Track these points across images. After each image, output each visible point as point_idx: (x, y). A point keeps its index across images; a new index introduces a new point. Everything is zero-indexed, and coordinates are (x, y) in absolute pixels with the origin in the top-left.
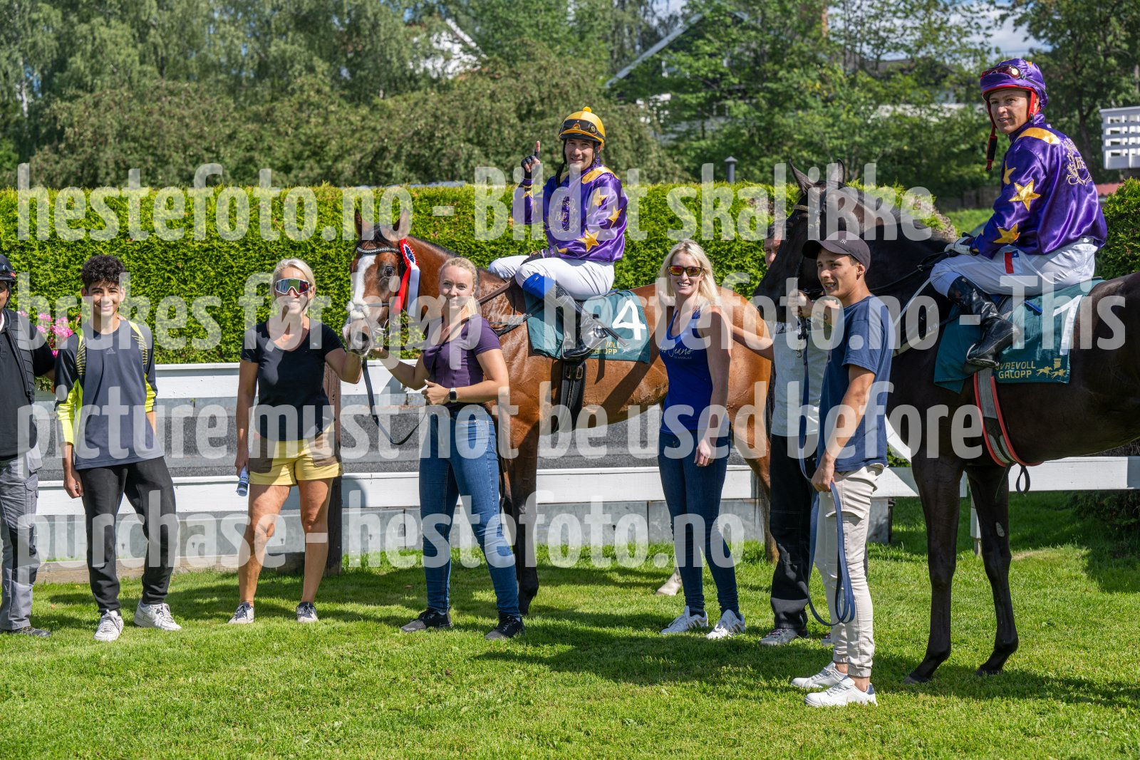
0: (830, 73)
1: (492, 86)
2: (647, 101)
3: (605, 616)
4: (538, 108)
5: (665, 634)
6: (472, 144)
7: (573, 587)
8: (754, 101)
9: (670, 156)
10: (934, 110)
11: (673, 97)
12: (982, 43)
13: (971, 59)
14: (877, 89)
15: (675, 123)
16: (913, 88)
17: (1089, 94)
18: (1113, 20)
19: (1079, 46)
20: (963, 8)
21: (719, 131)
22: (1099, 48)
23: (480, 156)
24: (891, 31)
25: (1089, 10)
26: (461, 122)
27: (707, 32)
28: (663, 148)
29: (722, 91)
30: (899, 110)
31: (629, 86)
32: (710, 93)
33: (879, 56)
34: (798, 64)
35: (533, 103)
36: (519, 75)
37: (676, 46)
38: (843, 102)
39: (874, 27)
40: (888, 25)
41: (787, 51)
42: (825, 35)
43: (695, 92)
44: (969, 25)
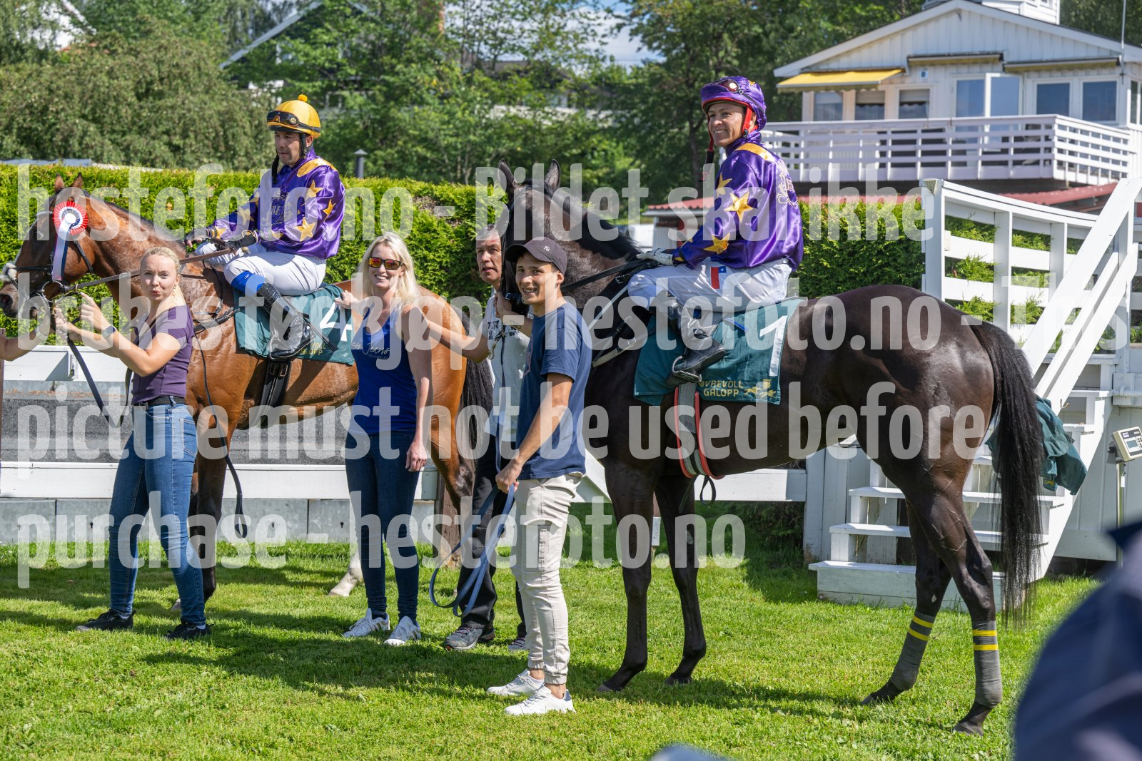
0: (448, 70)
1: (111, 62)
2: (260, 86)
3: (284, 617)
4: (156, 87)
5: (346, 638)
6: (87, 120)
7: (242, 586)
8: (370, 93)
10: (548, 113)
11: (286, 84)
12: (597, 51)
13: (586, 65)
14: (493, 89)
16: (529, 90)
18: (726, 36)
19: (692, 59)
20: (581, 15)
21: (333, 121)
22: (711, 62)
23: (95, 133)
24: (509, 32)
25: (703, 26)
26: (76, 98)
27: (326, 21)
29: (338, 81)
30: (513, 111)
31: (243, 70)
32: (326, 82)
33: (496, 56)
34: (415, 59)
35: (152, 83)
36: (139, 53)
37: (293, 33)
38: (459, 100)
39: (492, 28)
40: (506, 26)
41: (405, 46)
42: (443, 32)
43: (310, 80)
44: (585, 32)
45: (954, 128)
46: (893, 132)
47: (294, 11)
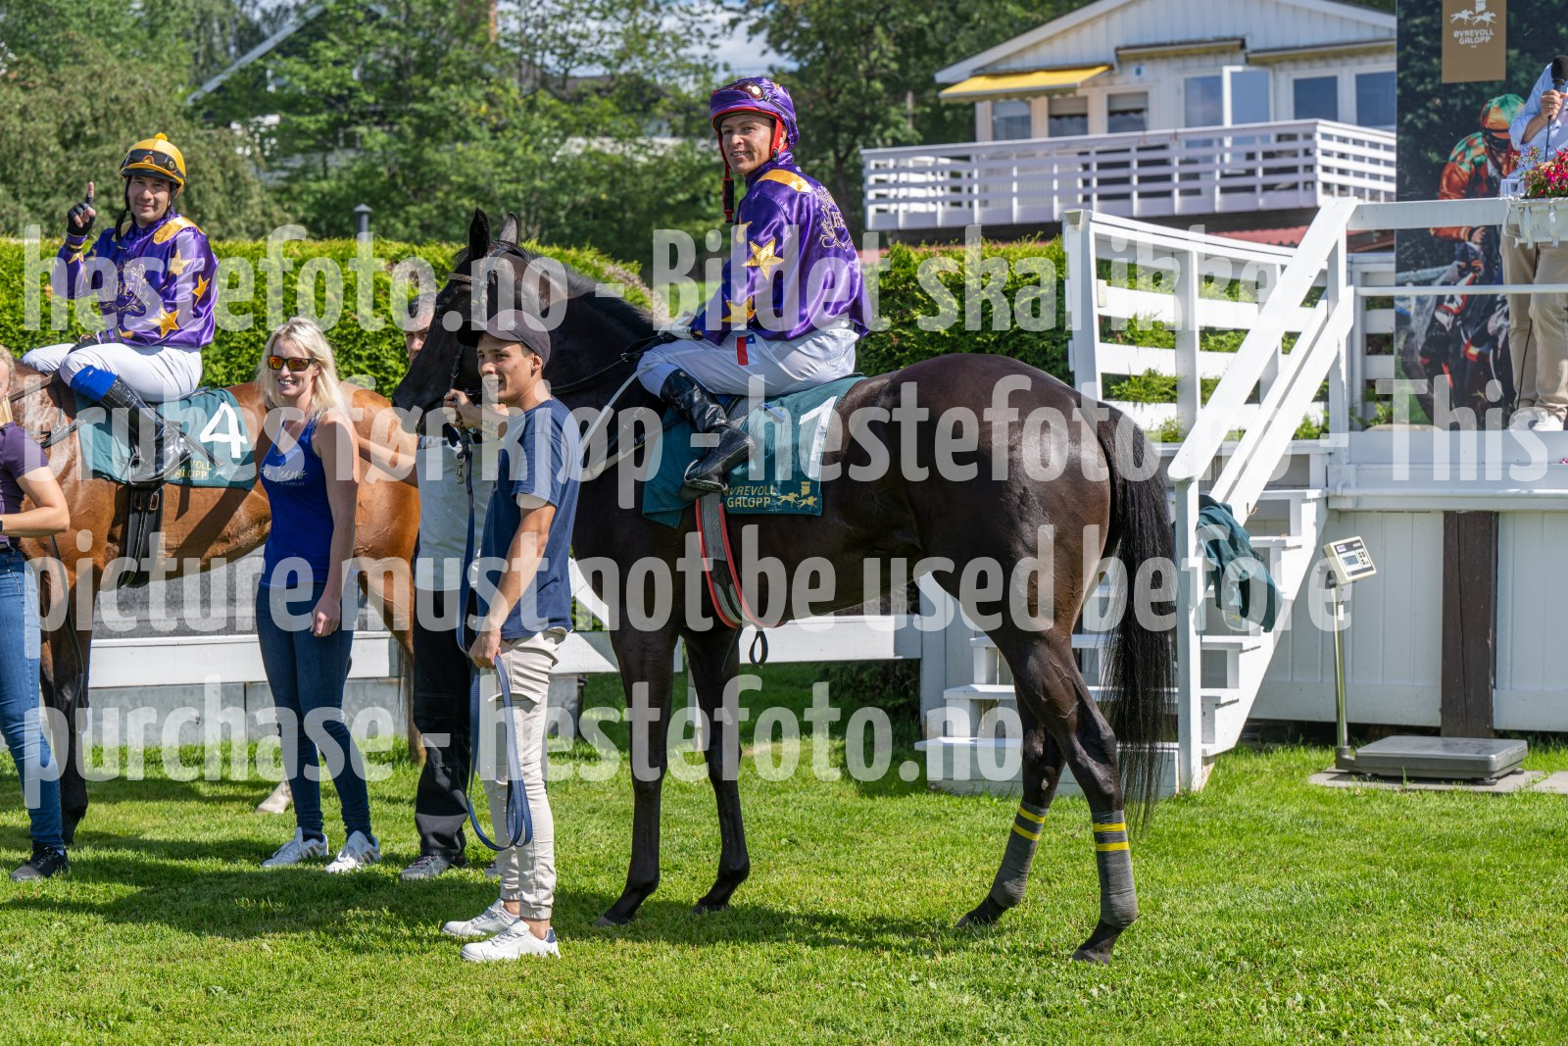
0: (500, 91)
1: (23, 98)
2: (246, 125)
3: (183, 843)
4: (90, 131)
5: (268, 866)
7: (138, 804)
8: (396, 128)
9: (278, 201)
10: (642, 146)
11: (282, 120)
12: (705, 57)
13: (691, 77)
14: (564, 116)
15: (285, 156)
16: (613, 115)
17: (847, 129)
18: (878, 30)
19: (834, 64)
20: (681, 8)
21: (348, 168)
22: (860, 67)
24: (583, 36)
25: (847, 17)
27: (330, 30)
28: (268, 191)
29: (351, 113)
30: (595, 144)
31: (220, 103)
32: (334, 115)
33: (567, 70)
34: (457, 78)
35: (82, 124)
36: (63, 84)
37: (286, 48)
38: (518, 132)
39: (560, 31)
40: (579, 28)
41: (441, 60)
42: (493, 40)
43: (312, 113)
44: (688, 31)
45: (1184, 144)
46: (1099, 153)
47: (292, 19)
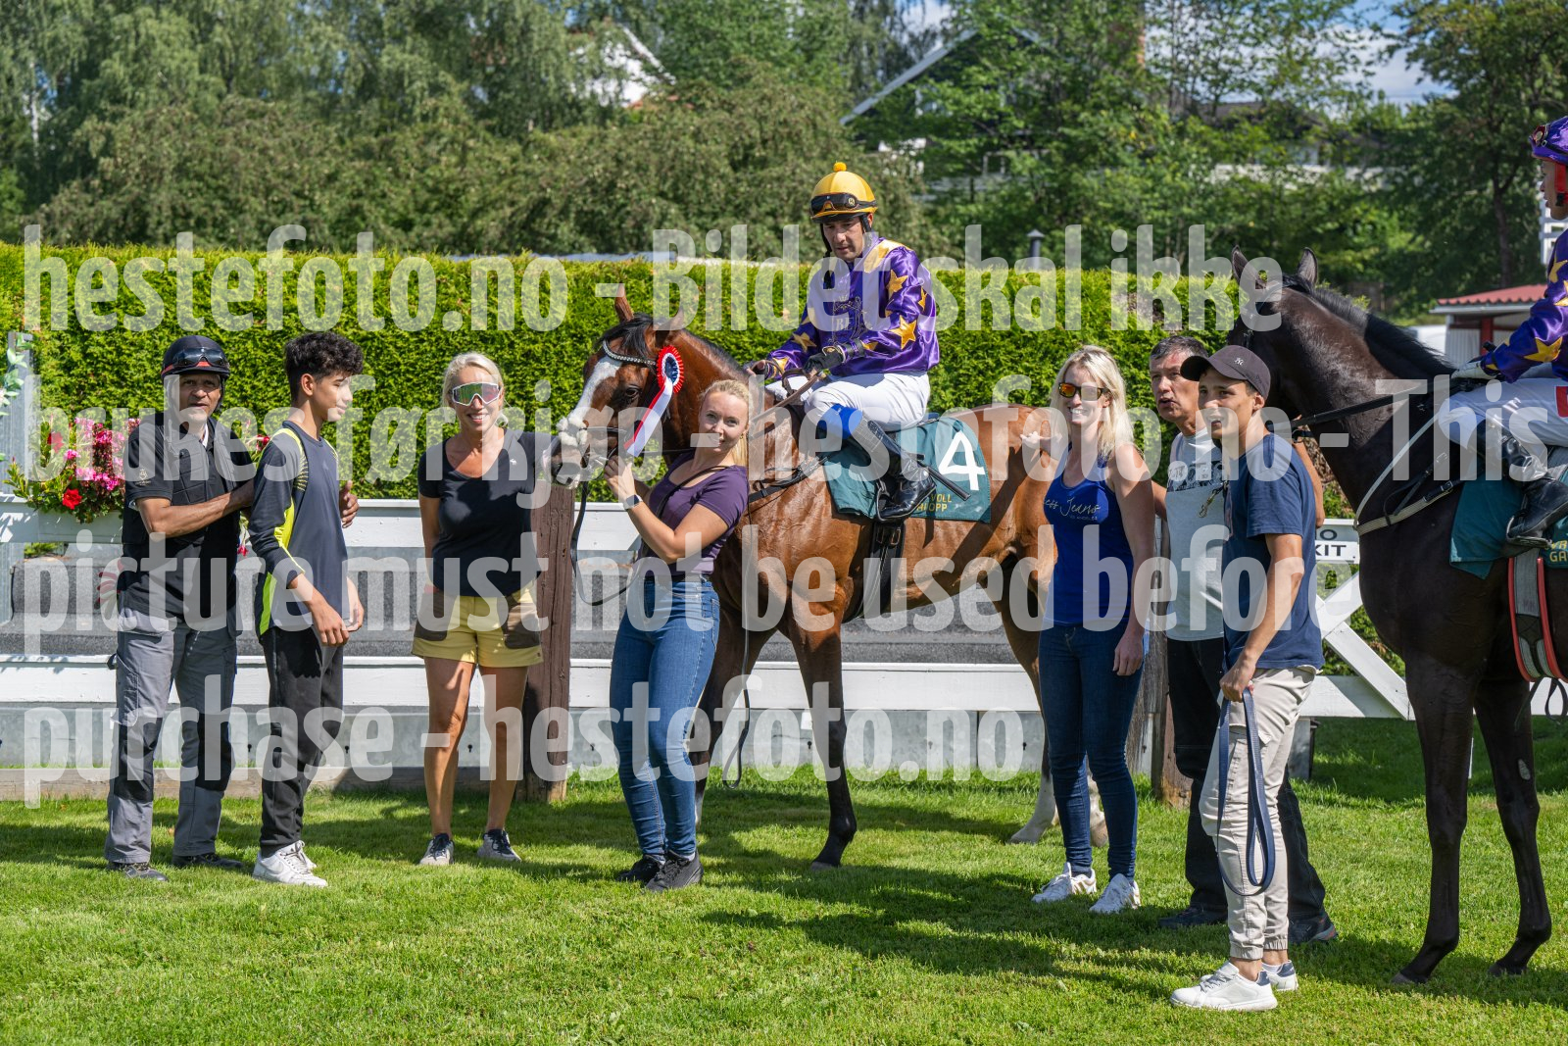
0: (1151, 117)
2: (895, 147)
4: (759, 153)
6: (668, 199)
8: (1045, 152)
10: (1292, 173)
11: (930, 143)
12: (1360, 84)
13: (1344, 105)
14: (1215, 142)
15: (933, 180)
16: (1265, 142)
17: (1509, 159)
18: (1544, 58)
19: (1496, 92)
20: (1336, 35)
21: (995, 192)
22: (1523, 96)
24: (1235, 63)
25: (1510, 45)
26: (653, 170)
27: (983, 55)
29: (1001, 137)
30: (1242, 171)
31: (872, 126)
32: (985, 139)
33: (1217, 97)
34: (1105, 104)
35: (752, 146)
36: (734, 106)
37: (938, 73)
38: (1167, 159)
39: (1212, 57)
40: (1231, 54)
41: (1091, 86)
42: (1144, 66)
43: (964, 137)
44: (1343, 59)
47: (939, 44)
